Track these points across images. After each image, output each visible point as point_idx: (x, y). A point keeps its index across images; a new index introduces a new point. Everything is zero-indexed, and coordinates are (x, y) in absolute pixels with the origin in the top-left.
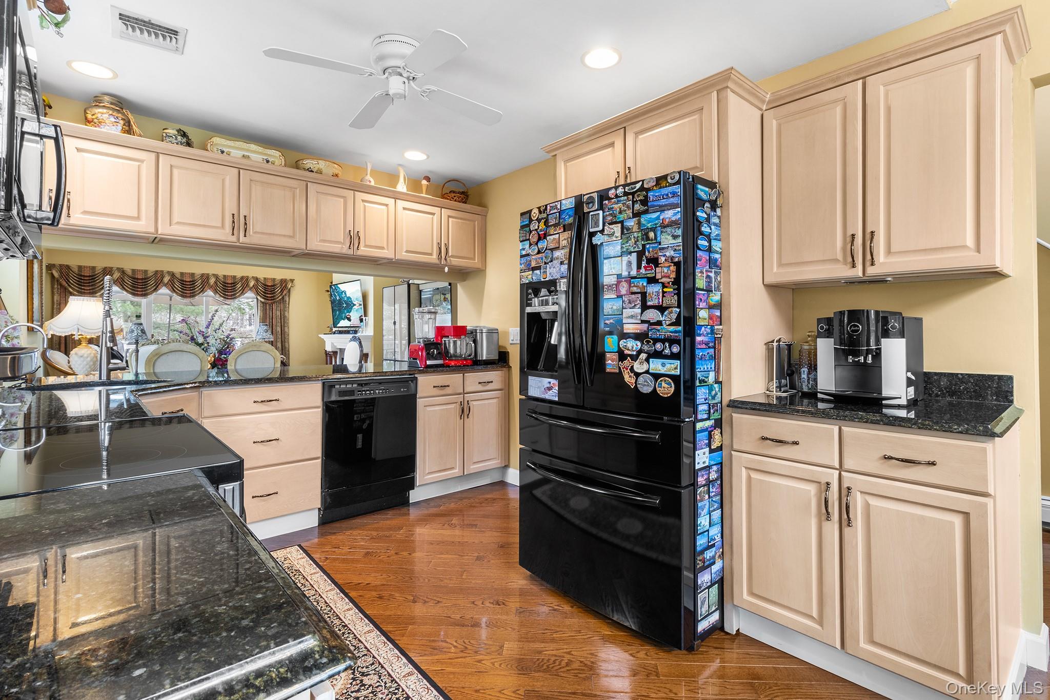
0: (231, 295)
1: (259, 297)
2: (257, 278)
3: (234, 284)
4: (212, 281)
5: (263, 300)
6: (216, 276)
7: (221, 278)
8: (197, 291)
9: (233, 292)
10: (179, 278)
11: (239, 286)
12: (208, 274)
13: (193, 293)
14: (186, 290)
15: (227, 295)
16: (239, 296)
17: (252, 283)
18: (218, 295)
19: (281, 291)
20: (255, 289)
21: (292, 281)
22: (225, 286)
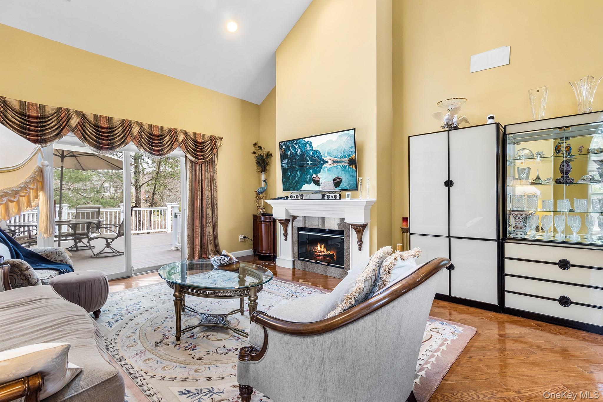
0: (159, 151)
1: (189, 156)
2: (186, 132)
3: (161, 137)
5: (193, 159)
6: (140, 125)
7: (146, 127)
8: (116, 142)
9: (160, 146)
10: (93, 122)
11: (167, 139)
12: (130, 121)
13: (111, 144)
14: (102, 139)
15: (153, 150)
16: (167, 152)
17: (181, 138)
18: (142, 149)
19: (211, 149)
20: (184, 144)
21: (221, 139)
22: (151, 138)
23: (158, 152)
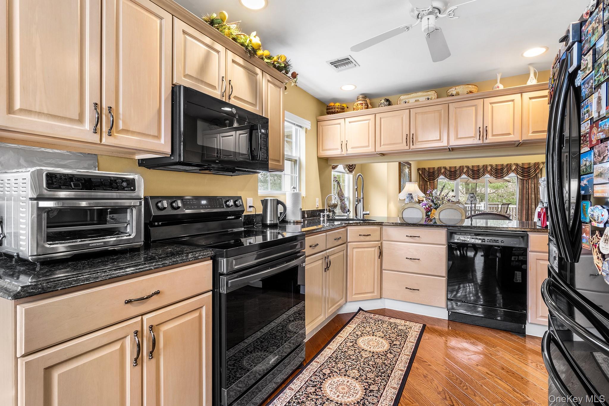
0: (501, 176)
1: (518, 176)
2: (517, 164)
3: (502, 169)
4: (489, 168)
5: (521, 178)
6: (491, 166)
7: (494, 166)
8: (481, 175)
9: (502, 174)
10: (472, 168)
11: (505, 170)
12: (487, 165)
13: (478, 176)
14: (475, 175)
15: (498, 176)
16: (505, 176)
17: (513, 168)
18: (492, 177)
19: (535, 170)
20: (516, 171)
21: (543, 163)
22: (497, 171)
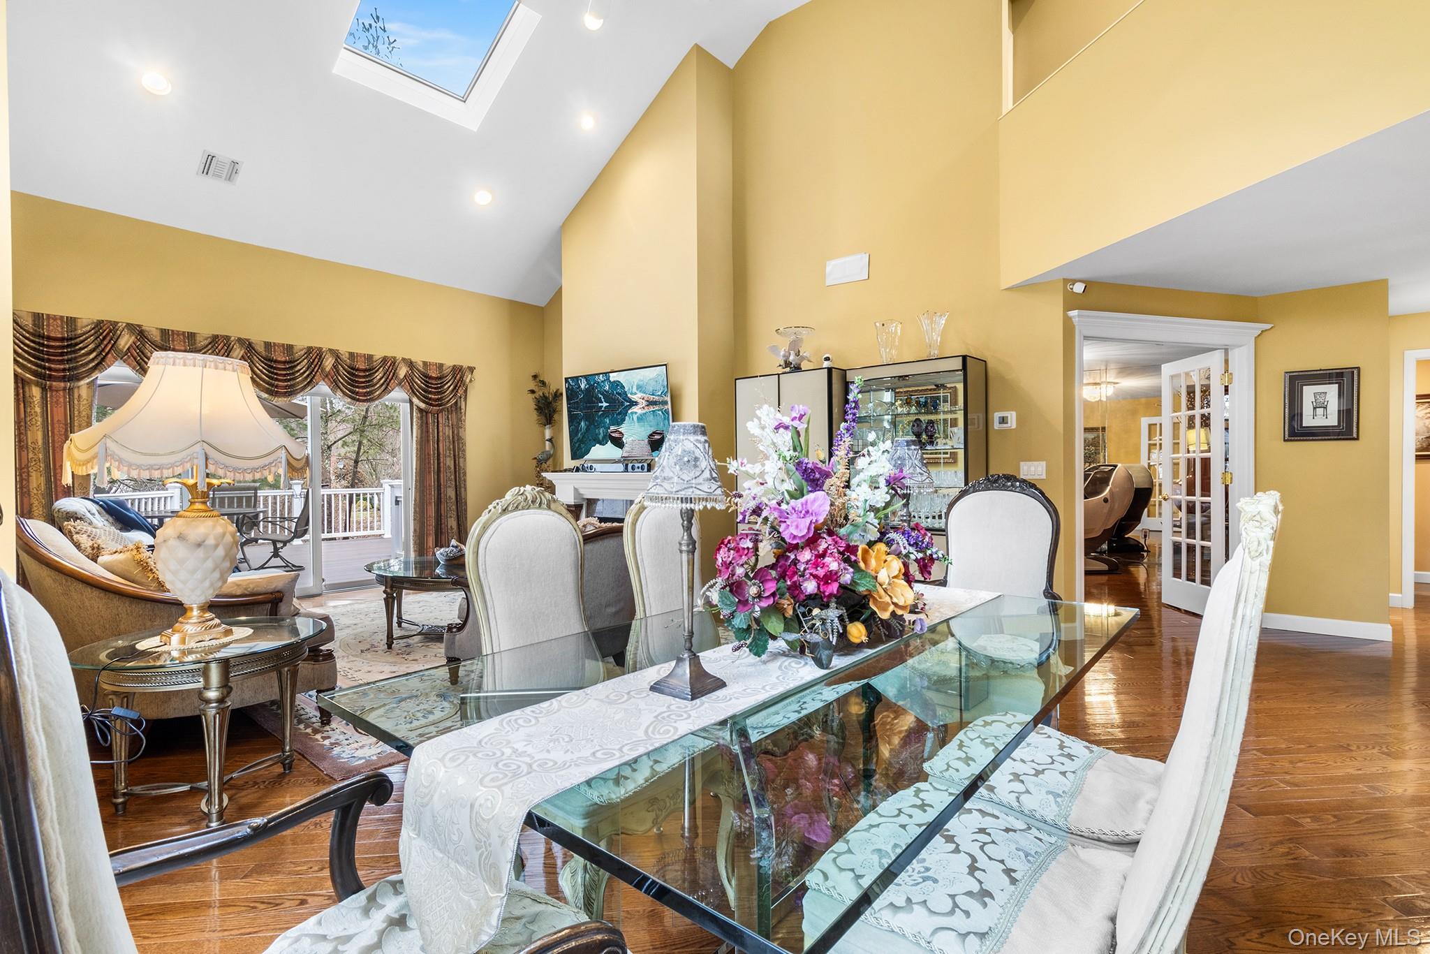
0: (365, 394)
1: (415, 400)
2: (411, 362)
3: (370, 371)
4: (329, 363)
5: (422, 405)
6: (335, 354)
7: (345, 357)
8: (299, 383)
9: (367, 387)
10: (264, 353)
11: (379, 375)
12: (320, 349)
13: (290, 387)
14: (277, 380)
15: (357, 393)
16: (379, 397)
17: (403, 371)
18: (339, 393)
19: (455, 388)
20: (409, 382)
21: (472, 369)
22: (353, 375)
23: (365, 396)
